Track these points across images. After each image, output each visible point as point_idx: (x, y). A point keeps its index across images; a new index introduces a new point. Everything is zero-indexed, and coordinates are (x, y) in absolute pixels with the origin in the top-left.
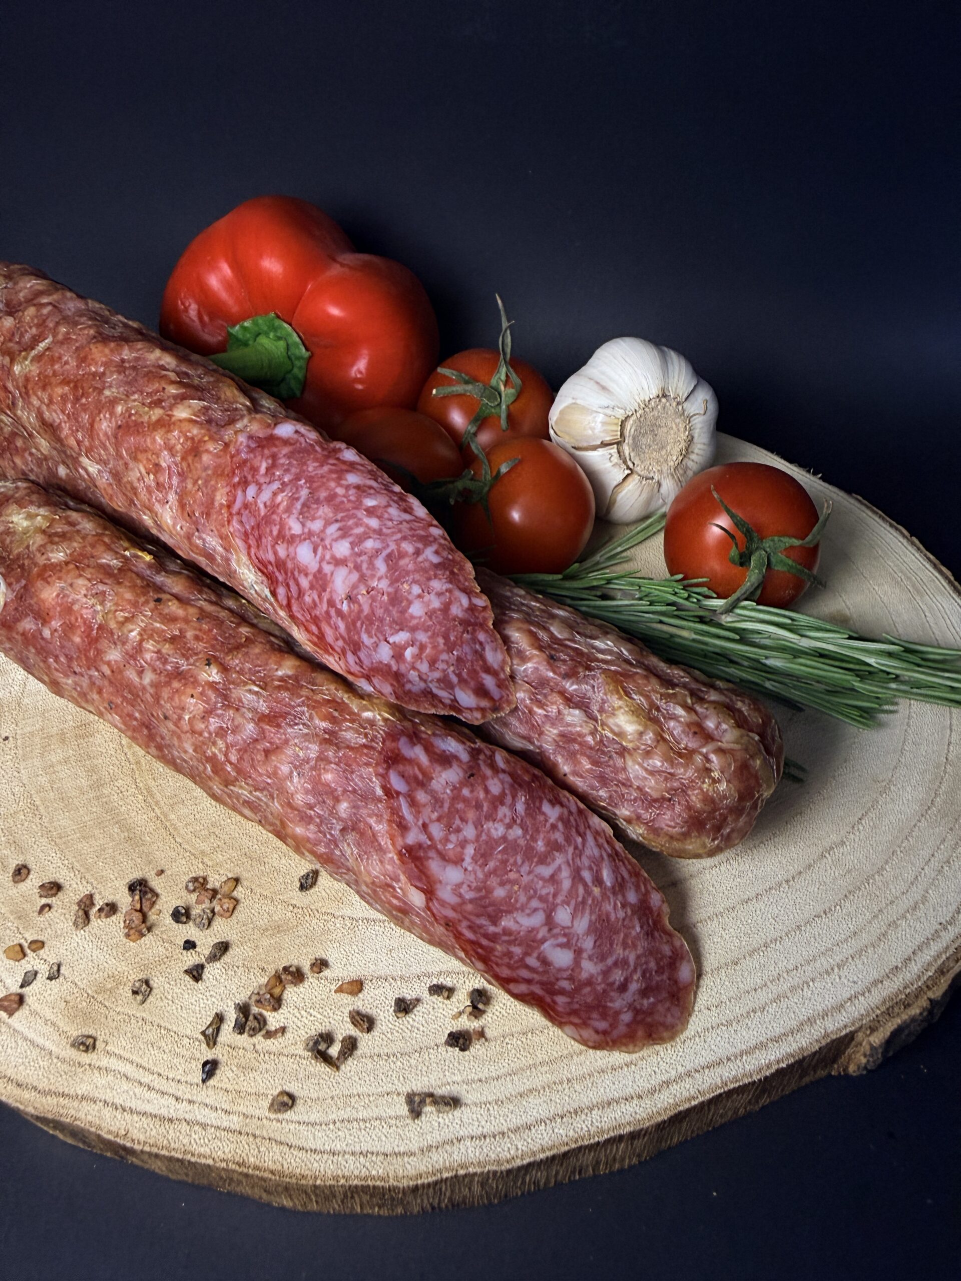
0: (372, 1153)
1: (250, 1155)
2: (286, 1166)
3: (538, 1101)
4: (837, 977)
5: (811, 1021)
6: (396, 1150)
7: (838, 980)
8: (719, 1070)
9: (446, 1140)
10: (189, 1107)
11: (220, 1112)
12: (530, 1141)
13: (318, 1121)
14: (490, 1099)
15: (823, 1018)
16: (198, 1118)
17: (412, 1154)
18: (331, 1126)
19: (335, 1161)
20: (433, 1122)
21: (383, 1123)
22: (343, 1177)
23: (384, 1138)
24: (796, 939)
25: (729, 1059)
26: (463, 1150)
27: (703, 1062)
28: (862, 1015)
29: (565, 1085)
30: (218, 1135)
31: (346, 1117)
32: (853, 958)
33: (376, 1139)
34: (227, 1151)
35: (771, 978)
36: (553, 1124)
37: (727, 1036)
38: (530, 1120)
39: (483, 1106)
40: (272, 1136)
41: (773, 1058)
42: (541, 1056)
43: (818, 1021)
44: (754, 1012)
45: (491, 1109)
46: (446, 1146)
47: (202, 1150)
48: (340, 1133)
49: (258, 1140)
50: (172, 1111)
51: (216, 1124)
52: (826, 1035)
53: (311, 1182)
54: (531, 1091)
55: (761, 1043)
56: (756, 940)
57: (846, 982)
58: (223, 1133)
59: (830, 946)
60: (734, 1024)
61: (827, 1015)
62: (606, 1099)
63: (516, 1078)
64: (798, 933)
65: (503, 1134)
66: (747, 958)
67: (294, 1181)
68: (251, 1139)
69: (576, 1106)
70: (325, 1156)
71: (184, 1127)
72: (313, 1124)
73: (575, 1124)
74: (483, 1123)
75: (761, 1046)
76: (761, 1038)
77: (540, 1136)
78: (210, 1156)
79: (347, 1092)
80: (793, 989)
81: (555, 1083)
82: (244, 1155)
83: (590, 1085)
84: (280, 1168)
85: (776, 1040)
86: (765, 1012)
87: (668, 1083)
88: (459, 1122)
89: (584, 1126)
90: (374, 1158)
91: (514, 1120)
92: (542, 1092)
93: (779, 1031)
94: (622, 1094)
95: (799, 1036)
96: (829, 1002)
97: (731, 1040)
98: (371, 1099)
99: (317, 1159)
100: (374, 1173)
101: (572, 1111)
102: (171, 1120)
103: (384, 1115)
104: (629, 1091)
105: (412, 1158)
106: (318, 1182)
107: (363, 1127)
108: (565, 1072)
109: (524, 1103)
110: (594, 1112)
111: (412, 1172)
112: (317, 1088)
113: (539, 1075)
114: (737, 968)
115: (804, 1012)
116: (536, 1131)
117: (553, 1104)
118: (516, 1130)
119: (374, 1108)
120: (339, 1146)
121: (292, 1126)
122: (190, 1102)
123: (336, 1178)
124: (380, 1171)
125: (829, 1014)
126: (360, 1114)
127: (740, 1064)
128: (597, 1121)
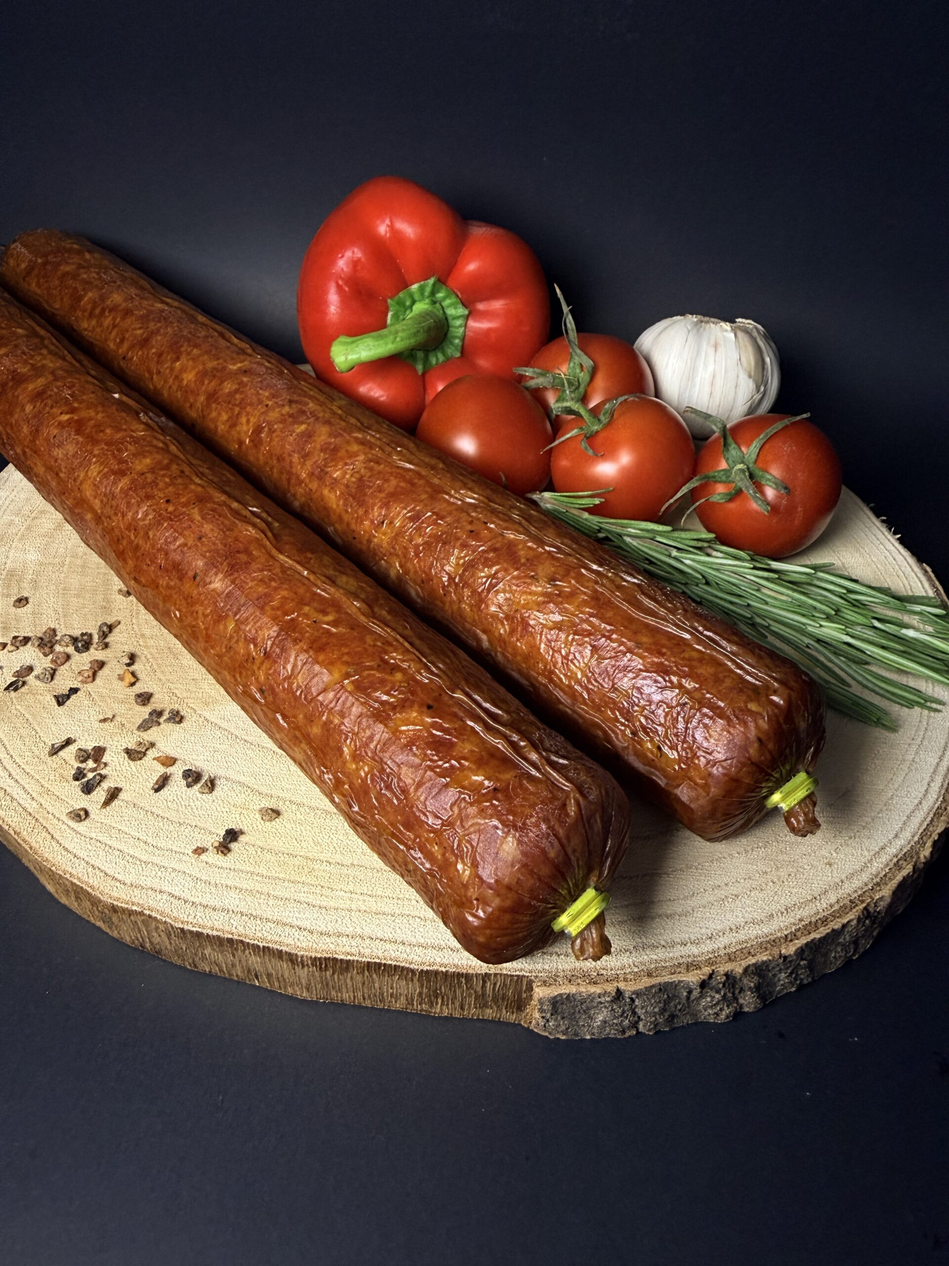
0: (99, 870)
1: (25, 830)
2: (41, 848)
3: (234, 897)
6: (116, 875)
8: (388, 946)
9: (153, 887)
10: (13, 784)
19: (73, 861)
20: (153, 872)
21: (121, 856)
23: (113, 865)
25: (402, 943)
26: (158, 899)
27: (380, 934)
29: (263, 896)
33: (109, 862)
34: (15, 821)
36: (233, 916)
38: (220, 905)
45: (199, 883)
46: (150, 890)
54: (236, 888)
62: (285, 920)
65: (194, 903)
70: (69, 855)
73: (248, 924)
77: (217, 919)
81: (257, 891)
82: (22, 828)
83: (281, 905)
87: (340, 934)
88: (170, 881)
89: (254, 929)
90: (98, 873)
91: (209, 900)
92: (243, 892)
99: (63, 854)
100: (91, 881)
101: (254, 915)
105: (122, 886)
107: (106, 850)
109: (225, 893)
110: (268, 924)
113: (251, 880)
116: (218, 914)
117: (245, 903)
118: (205, 906)
121: (71, 832)
122: (16, 782)
124: (95, 883)
126: (112, 842)
127: (408, 951)
128: (266, 930)
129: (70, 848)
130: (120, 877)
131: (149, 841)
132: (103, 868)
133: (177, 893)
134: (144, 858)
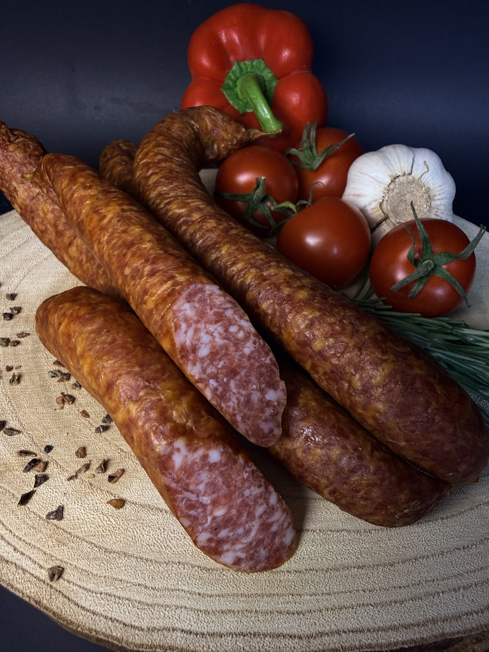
0: (117, 621)
1: (45, 599)
2: (63, 613)
3: (231, 620)
4: (461, 595)
5: (434, 621)
6: (133, 623)
7: (461, 598)
8: (360, 636)
9: (166, 627)
10: (20, 557)
11: (36, 565)
12: (219, 645)
13: (92, 589)
14: (202, 609)
15: (443, 622)
16: (24, 565)
17: (142, 630)
18: (98, 595)
19: (93, 619)
20: (161, 613)
21: (130, 604)
22: (95, 631)
23: (128, 614)
24: (438, 560)
25: (369, 630)
26: (174, 637)
27: (350, 627)
28: (473, 628)
29: (253, 614)
30: (31, 579)
31: (109, 592)
32: (476, 584)
33: (123, 612)
34: (32, 591)
35: (413, 582)
36: (238, 639)
37: (372, 614)
38: (223, 631)
39: (196, 612)
40: (62, 590)
41: (400, 639)
42: (243, 590)
43: (439, 623)
44: (395, 602)
45: (200, 615)
46: (165, 631)
47: (18, 586)
48: (102, 602)
49: (52, 590)
50: (10, 556)
51: (32, 572)
52: (443, 634)
53: (75, 628)
54: (229, 611)
55: (395, 626)
56: (410, 553)
57: (467, 600)
58: (34, 579)
59: (461, 572)
60: (379, 607)
61: (447, 620)
62: (277, 632)
63: (222, 599)
64: (441, 556)
65: (203, 634)
66: (400, 564)
67: (65, 623)
68: (49, 589)
69: (256, 630)
70: (88, 614)
71: (13, 568)
72: (88, 590)
73: (251, 643)
74: (193, 623)
75: (394, 628)
76: (395, 623)
77: (226, 644)
78: (22, 592)
79: (115, 576)
80: (428, 595)
81: (247, 610)
82: (41, 597)
83: (269, 619)
84: (60, 612)
85: (406, 627)
86: (403, 605)
87: (322, 634)
88: (177, 618)
89: (257, 646)
90: (117, 625)
91: (213, 628)
92: (236, 614)
93: (409, 621)
94: (288, 632)
95: (422, 629)
96: (451, 611)
97: (374, 617)
98: (128, 585)
99: (83, 614)
100: (114, 634)
101: (253, 633)
102: (7, 562)
103: (133, 598)
104: (294, 631)
105: (140, 632)
106: (79, 629)
107: (117, 602)
108: (256, 605)
109: (223, 618)
110: (267, 639)
111: (138, 642)
112: (98, 567)
113: (239, 602)
114: (391, 569)
115: (431, 613)
116: (226, 639)
117: (242, 624)
118: (212, 635)
119: (128, 592)
120: (99, 609)
121: (75, 588)
122: (22, 554)
123: (90, 630)
124: (119, 634)
125: (449, 620)
126: (118, 592)
127: (375, 637)
128: (267, 644)
129: (87, 606)
130: (136, 624)
131: (147, 585)
132: (120, 619)
133: (187, 628)
134: (149, 601)
